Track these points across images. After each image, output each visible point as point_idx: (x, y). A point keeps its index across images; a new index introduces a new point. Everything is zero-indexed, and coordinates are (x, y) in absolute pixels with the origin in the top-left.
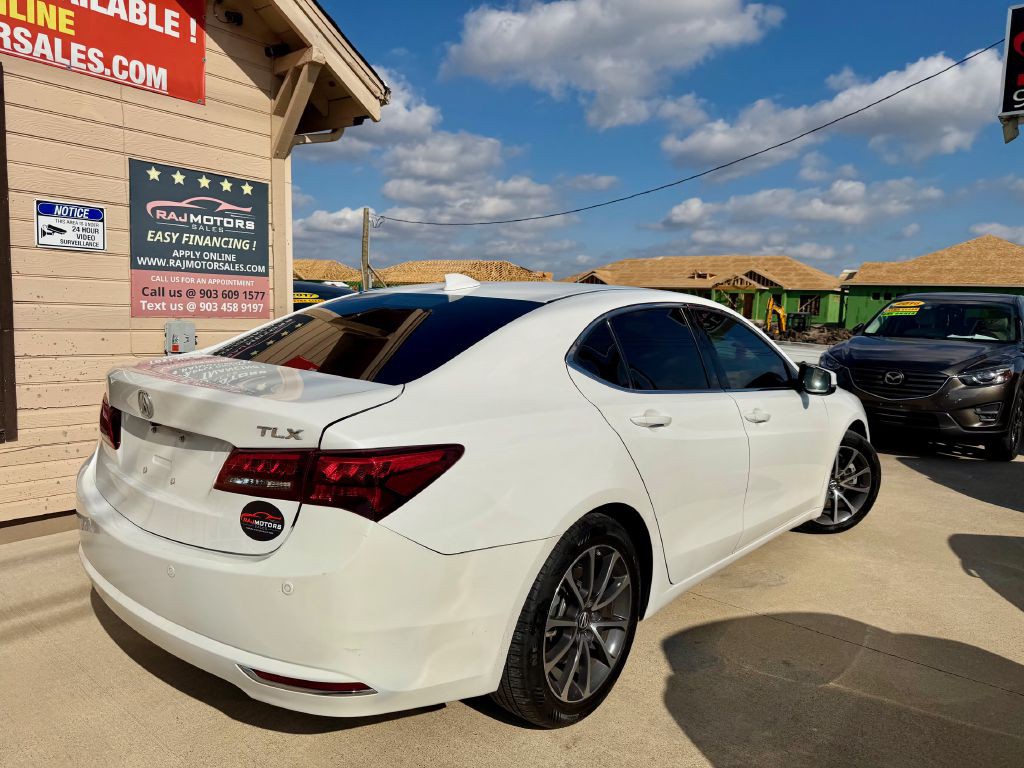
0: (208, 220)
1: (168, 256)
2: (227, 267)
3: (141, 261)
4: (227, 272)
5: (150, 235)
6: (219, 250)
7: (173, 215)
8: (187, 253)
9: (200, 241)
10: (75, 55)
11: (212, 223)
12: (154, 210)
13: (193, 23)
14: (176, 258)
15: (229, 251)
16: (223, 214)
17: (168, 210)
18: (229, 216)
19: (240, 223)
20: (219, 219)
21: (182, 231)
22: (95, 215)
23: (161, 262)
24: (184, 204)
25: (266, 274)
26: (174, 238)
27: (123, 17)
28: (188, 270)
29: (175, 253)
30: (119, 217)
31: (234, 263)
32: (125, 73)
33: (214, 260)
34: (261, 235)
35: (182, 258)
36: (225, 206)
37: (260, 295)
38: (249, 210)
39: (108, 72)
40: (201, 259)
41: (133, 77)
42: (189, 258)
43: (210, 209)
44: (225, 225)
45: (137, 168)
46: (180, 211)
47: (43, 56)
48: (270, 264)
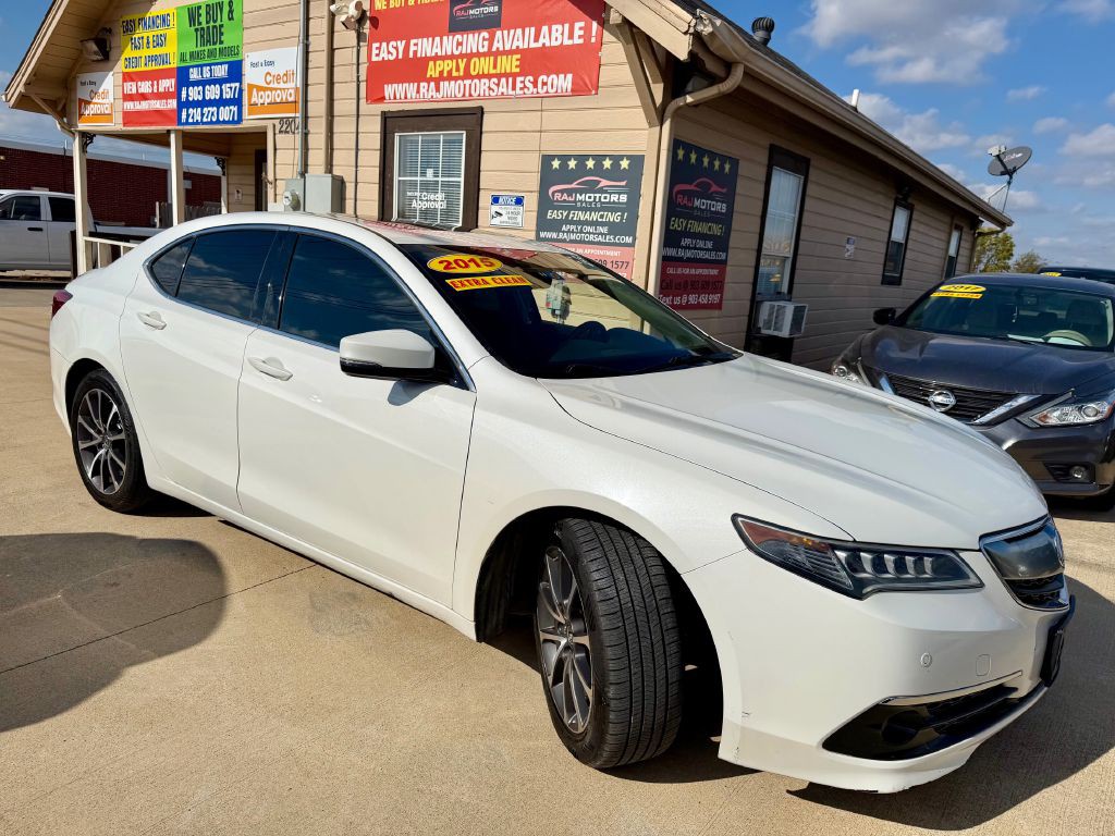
0: (590, 197)
1: (559, 230)
2: (600, 239)
3: (542, 235)
4: (599, 243)
5: (549, 214)
6: (595, 224)
7: (565, 197)
8: (573, 227)
9: (581, 216)
10: (519, 85)
11: (592, 200)
12: (553, 193)
13: (595, 24)
14: (564, 232)
15: (603, 224)
16: (601, 191)
17: (562, 191)
18: (606, 192)
19: (614, 198)
20: (598, 195)
21: (569, 209)
22: (519, 201)
23: (554, 235)
24: (574, 185)
25: (632, 245)
26: (565, 214)
27: (548, 44)
28: (572, 241)
29: (564, 228)
30: (532, 201)
31: (606, 235)
32: (545, 87)
33: (590, 233)
34: (632, 207)
35: (568, 232)
36: (604, 183)
37: (625, 265)
38: (623, 183)
39: (535, 90)
40: (581, 232)
41: (550, 90)
42: (573, 232)
43: (592, 187)
44: (603, 200)
45: (547, 160)
46: (570, 192)
47: (502, 94)
48: (637, 235)
